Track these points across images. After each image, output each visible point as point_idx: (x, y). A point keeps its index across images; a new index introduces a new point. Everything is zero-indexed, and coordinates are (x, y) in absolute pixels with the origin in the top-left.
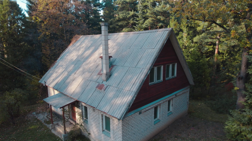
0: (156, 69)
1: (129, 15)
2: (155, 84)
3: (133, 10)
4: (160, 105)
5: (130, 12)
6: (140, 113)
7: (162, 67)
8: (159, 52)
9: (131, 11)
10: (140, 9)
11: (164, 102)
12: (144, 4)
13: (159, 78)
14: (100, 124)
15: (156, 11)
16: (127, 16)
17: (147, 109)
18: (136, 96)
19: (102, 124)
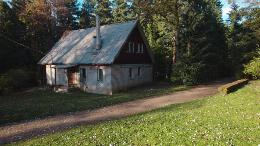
0: (130, 43)
1: (106, 21)
2: (129, 53)
3: (109, 17)
4: (133, 68)
5: (106, 19)
6: (121, 68)
7: (134, 44)
8: (131, 32)
9: (108, 18)
10: (115, 15)
11: (135, 67)
12: (118, 13)
13: (132, 50)
14: (96, 76)
15: (128, 18)
16: (104, 22)
17: (125, 67)
18: (119, 53)
19: (97, 76)
